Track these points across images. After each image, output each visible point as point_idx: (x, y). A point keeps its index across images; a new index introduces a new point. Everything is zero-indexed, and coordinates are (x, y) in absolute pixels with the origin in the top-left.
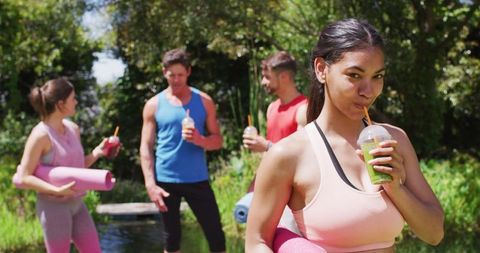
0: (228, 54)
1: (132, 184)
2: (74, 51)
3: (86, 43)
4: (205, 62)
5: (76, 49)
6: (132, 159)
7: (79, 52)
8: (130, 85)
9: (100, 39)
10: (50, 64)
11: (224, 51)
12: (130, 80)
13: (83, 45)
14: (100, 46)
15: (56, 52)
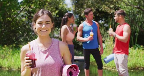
0: (108, 12)
1: (76, 51)
2: (62, 11)
3: (66, 9)
4: (101, 15)
5: (63, 10)
6: (78, 43)
7: (63, 11)
8: (79, 21)
9: (70, 7)
10: (55, 15)
11: (107, 11)
12: (79, 20)
13: (65, 9)
14: (70, 10)
15: (57, 11)
